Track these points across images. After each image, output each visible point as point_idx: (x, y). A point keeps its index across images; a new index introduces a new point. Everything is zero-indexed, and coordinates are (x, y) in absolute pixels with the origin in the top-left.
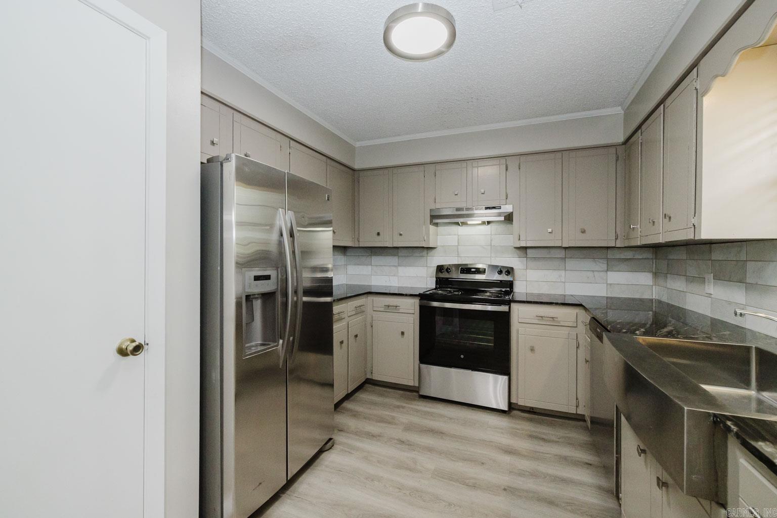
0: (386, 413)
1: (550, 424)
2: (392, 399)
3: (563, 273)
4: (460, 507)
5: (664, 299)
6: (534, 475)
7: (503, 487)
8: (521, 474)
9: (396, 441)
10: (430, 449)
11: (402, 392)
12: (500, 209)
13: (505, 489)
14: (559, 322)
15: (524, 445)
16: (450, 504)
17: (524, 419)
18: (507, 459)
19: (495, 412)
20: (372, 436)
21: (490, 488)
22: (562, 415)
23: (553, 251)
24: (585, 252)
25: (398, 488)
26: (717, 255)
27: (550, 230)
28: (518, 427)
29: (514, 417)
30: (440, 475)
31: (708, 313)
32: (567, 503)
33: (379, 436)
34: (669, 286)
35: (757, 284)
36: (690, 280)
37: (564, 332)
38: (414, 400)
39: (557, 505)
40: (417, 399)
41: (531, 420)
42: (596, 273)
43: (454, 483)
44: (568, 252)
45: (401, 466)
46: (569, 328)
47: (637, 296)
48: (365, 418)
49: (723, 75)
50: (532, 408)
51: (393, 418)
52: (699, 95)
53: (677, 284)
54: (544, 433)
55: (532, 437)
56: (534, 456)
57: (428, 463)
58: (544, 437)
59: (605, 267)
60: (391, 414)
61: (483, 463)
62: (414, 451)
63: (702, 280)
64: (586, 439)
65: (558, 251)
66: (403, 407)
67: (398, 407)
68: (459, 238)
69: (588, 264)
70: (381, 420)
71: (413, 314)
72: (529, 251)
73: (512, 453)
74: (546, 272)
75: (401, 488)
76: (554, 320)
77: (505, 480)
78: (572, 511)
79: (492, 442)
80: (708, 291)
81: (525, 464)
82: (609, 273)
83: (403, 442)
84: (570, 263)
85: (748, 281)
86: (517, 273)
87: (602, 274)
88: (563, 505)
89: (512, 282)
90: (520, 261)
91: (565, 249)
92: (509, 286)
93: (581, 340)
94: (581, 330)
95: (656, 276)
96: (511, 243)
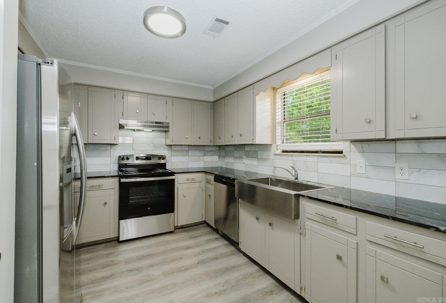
0: (104, 261)
1: (193, 230)
2: (102, 251)
3: (187, 157)
4: (188, 281)
5: (224, 166)
6: (203, 252)
7: (197, 263)
8: (199, 254)
9: (127, 272)
10: (151, 266)
11: (104, 244)
12: (163, 124)
13: (198, 263)
14: (195, 180)
15: (190, 242)
16: (183, 283)
17: (181, 232)
18: (189, 251)
19: (167, 234)
20: (107, 278)
21: (192, 266)
22: (195, 224)
23: (183, 147)
24: (196, 147)
25: (152, 293)
26: (247, 149)
27: (187, 137)
28: (183, 236)
29: (177, 233)
30: (167, 274)
31: (244, 169)
32: (221, 255)
33: (112, 275)
34: (226, 161)
35: (261, 158)
36: (236, 158)
37: (197, 185)
38: (117, 246)
39: (219, 258)
40: (118, 244)
41: (185, 231)
42: (200, 157)
43: (177, 273)
44: (190, 147)
45: (142, 282)
46: (199, 183)
47: (214, 166)
48: (90, 271)
49: (264, 92)
50: (182, 226)
51: (113, 261)
52: (254, 95)
53: (230, 160)
54: (194, 234)
55: (191, 238)
56: (198, 245)
57: (156, 272)
58: (195, 236)
59: (203, 154)
60: (109, 260)
61: (181, 258)
62: (143, 271)
63: (241, 158)
64: (210, 230)
65: (186, 147)
66: (113, 253)
67: (110, 254)
68: (134, 139)
69: (197, 153)
70: (105, 266)
71: (114, 189)
72: (172, 147)
73: (189, 248)
74: (181, 157)
75: (153, 292)
76: (193, 180)
77: (195, 260)
78: (224, 257)
79: (177, 247)
80: (243, 162)
81: (197, 250)
82: (205, 157)
83: (131, 270)
84: (191, 153)
85: (259, 157)
86: (167, 158)
87: (202, 157)
88: (220, 257)
89: (166, 163)
90: (169, 152)
91: (189, 145)
92: (164, 166)
93: (204, 188)
94: (204, 182)
95: (219, 157)
96: (163, 142)
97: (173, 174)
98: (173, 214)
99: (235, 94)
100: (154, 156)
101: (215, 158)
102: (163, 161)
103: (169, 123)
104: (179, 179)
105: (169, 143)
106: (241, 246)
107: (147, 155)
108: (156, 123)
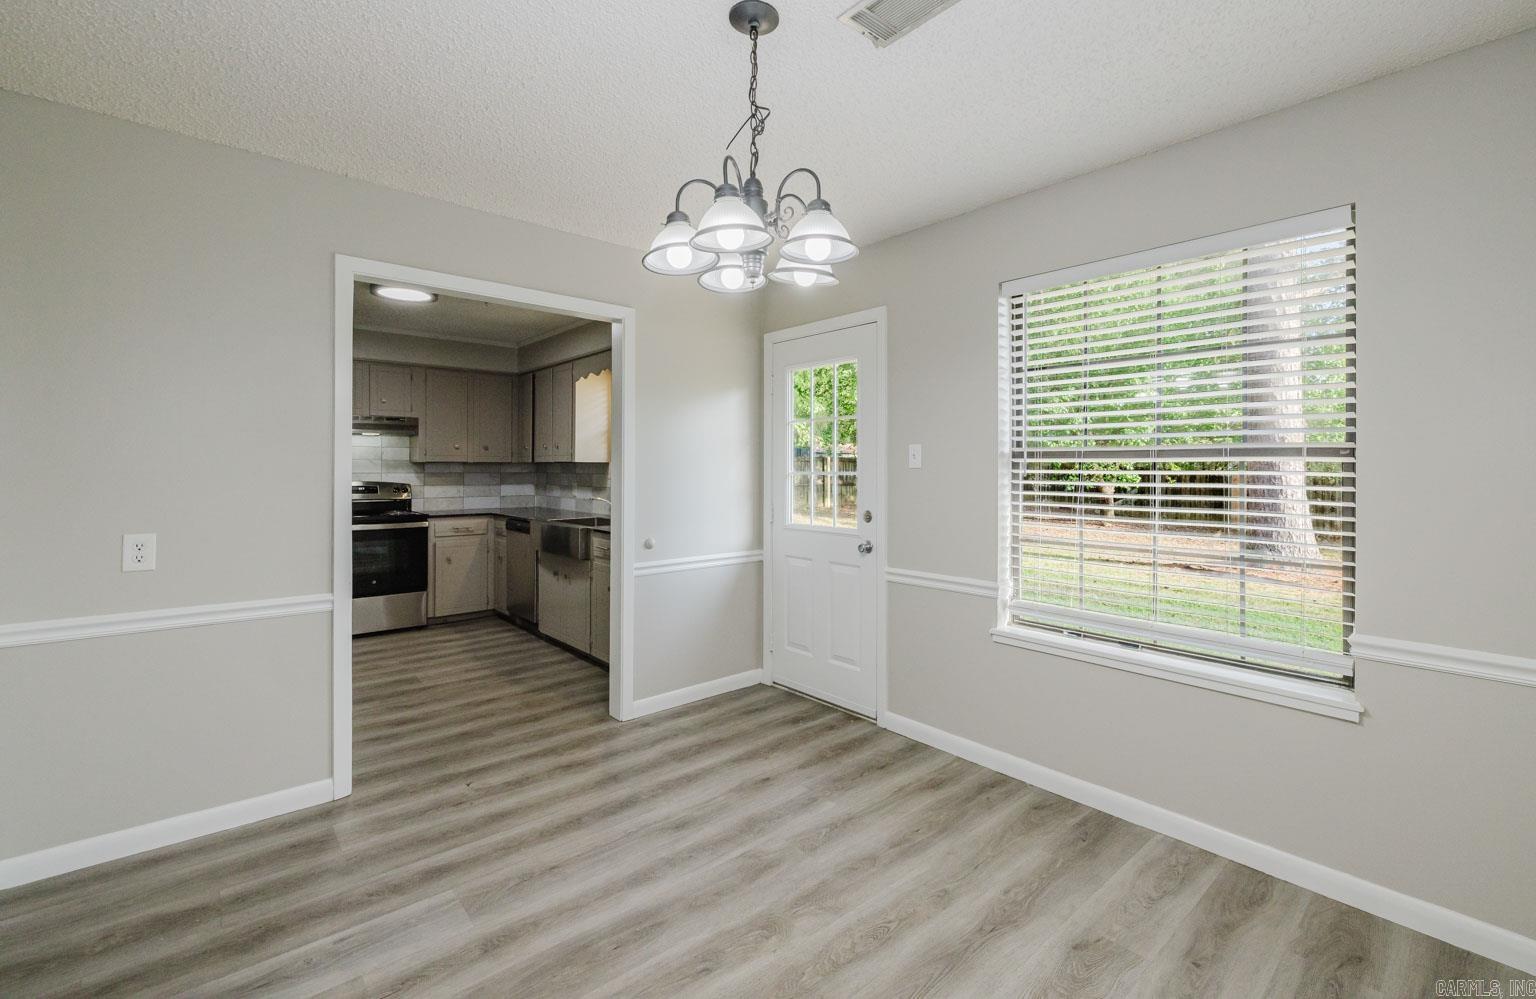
3: (461, 488)
12: (404, 420)
14: (472, 531)
15: (458, 636)
17: (442, 628)
19: (413, 631)
23: (452, 466)
24: (481, 466)
27: (457, 446)
28: (443, 631)
29: (433, 629)
37: (477, 539)
41: (450, 626)
42: (491, 487)
44: (466, 467)
46: (481, 535)
47: (522, 505)
50: (445, 617)
55: (461, 632)
58: (468, 630)
59: (498, 480)
65: (457, 466)
72: (427, 466)
73: (452, 640)
74: (445, 488)
82: (502, 486)
84: (469, 478)
86: (413, 489)
87: (497, 487)
89: (410, 500)
90: (418, 477)
91: (464, 464)
92: (407, 504)
93: (491, 545)
94: (491, 536)
95: (537, 487)
96: (406, 457)
97: (424, 517)
98: (425, 593)
99: (567, 365)
100: (384, 485)
101: (528, 490)
102: (405, 496)
103: (416, 420)
104: (435, 527)
105: (417, 458)
106: (542, 629)
107: (368, 483)
108: (388, 419)
